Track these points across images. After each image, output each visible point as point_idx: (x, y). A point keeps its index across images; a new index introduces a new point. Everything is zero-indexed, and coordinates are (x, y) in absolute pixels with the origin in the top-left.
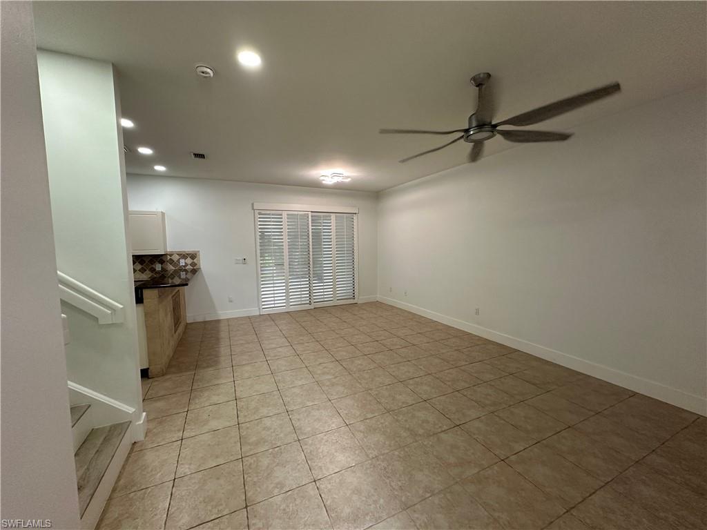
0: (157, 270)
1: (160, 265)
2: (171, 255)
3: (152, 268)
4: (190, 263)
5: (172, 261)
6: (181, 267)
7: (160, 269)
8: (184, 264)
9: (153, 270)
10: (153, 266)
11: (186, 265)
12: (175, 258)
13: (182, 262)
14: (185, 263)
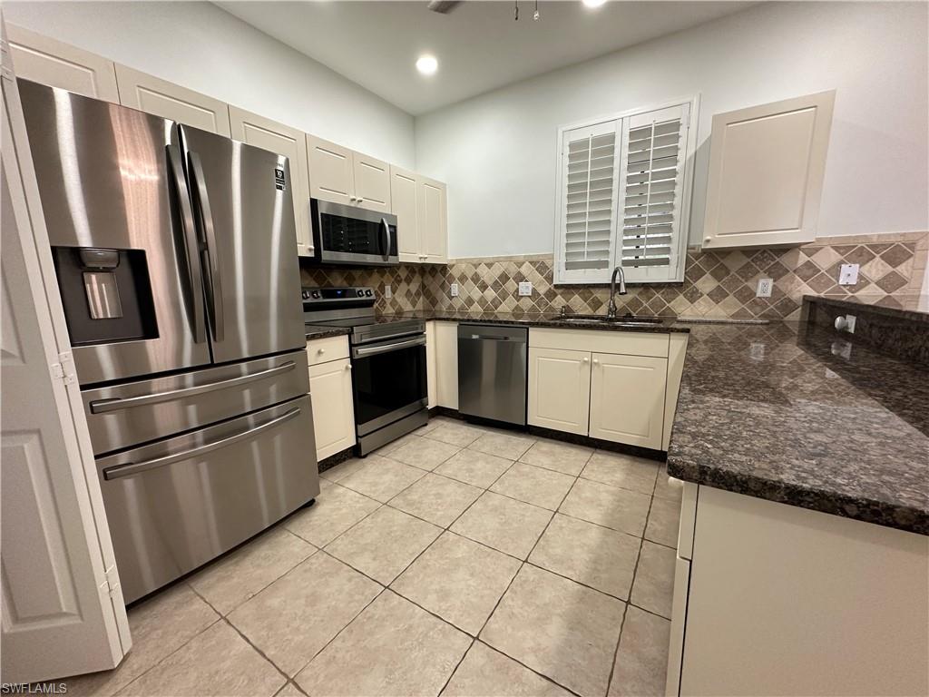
0: (759, 294)
1: (771, 282)
2: (812, 250)
3: (747, 288)
4: (880, 275)
5: (810, 271)
6: (839, 289)
7: (769, 294)
8: (853, 282)
9: (747, 296)
10: (749, 284)
11: (863, 281)
12: (825, 260)
13: (849, 274)
14: (861, 277)
